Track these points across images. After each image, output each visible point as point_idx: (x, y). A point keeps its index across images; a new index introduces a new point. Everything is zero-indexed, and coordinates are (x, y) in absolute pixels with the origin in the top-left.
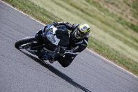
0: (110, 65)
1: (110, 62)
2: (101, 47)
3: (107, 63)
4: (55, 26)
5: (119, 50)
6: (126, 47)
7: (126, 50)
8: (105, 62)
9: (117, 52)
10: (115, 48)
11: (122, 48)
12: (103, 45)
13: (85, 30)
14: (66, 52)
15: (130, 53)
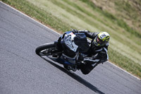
0: (53, 33)
1: (52, 30)
2: (43, 16)
3: (49, 31)
4: (74, 33)
5: (62, 18)
6: (69, 15)
7: (68, 18)
8: (47, 30)
9: (60, 20)
10: (57, 16)
11: (64, 16)
12: (45, 13)
13: (104, 38)
14: (85, 59)
15: (73, 22)
